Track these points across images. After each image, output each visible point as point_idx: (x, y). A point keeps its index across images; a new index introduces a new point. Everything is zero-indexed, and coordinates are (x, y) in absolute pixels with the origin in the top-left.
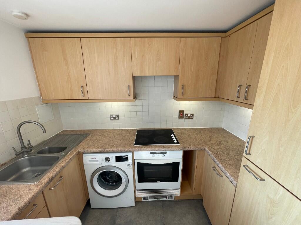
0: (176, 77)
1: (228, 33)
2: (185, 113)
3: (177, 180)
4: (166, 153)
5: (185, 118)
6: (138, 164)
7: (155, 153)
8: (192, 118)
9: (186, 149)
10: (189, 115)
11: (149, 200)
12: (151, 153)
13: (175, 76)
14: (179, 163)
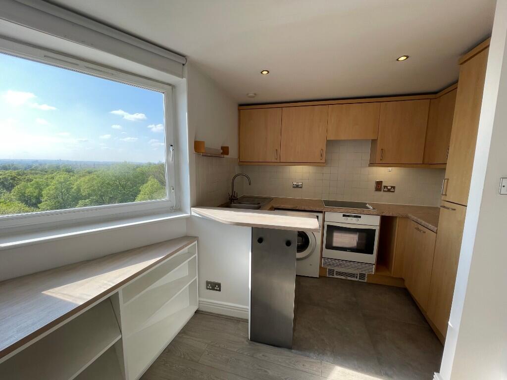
0: (374, 142)
1: (438, 95)
2: (384, 184)
3: (372, 253)
4: (360, 217)
5: (384, 191)
6: (328, 226)
7: (348, 216)
8: (393, 192)
9: (384, 214)
10: (389, 188)
11: (335, 276)
12: (344, 216)
13: (372, 140)
14: (375, 230)
